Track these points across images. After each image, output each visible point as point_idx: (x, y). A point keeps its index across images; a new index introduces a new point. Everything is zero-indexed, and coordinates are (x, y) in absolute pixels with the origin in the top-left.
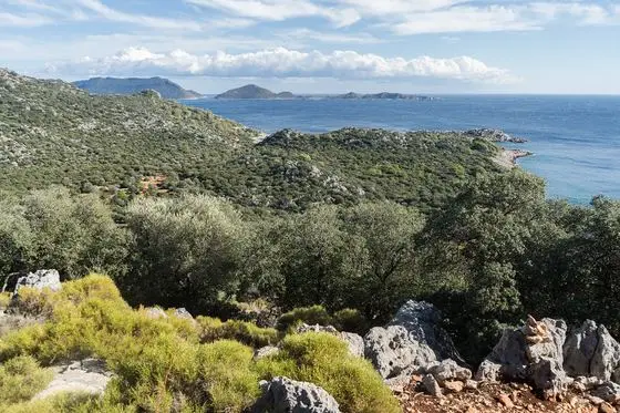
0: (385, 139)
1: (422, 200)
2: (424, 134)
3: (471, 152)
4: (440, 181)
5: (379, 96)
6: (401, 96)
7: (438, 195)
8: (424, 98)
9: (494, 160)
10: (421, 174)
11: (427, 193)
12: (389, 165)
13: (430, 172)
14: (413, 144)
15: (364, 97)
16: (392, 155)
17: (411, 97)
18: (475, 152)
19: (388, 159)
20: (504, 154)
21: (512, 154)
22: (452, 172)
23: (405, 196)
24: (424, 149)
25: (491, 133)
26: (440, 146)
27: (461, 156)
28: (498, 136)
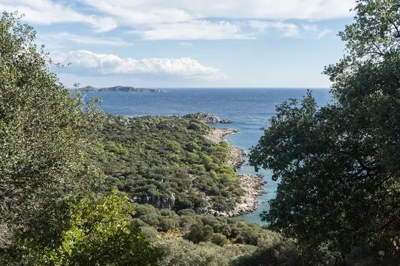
0: (110, 122)
1: (139, 173)
2: (148, 118)
3: (187, 131)
4: (158, 156)
5: (114, 89)
6: (133, 89)
7: (154, 167)
8: (153, 91)
9: (207, 137)
10: (141, 151)
11: (145, 167)
12: (112, 144)
13: (149, 148)
14: (136, 125)
15: (100, 90)
16: (116, 136)
17: (142, 90)
18: (191, 131)
19: (113, 139)
20: (215, 132)
21: (221, 132)
22: (170, 148)
23: (123, 171)
24: (146, 130)
25: (205, 116)
26: (160, 127)
27: (178, 135)
28: (211, 118)
